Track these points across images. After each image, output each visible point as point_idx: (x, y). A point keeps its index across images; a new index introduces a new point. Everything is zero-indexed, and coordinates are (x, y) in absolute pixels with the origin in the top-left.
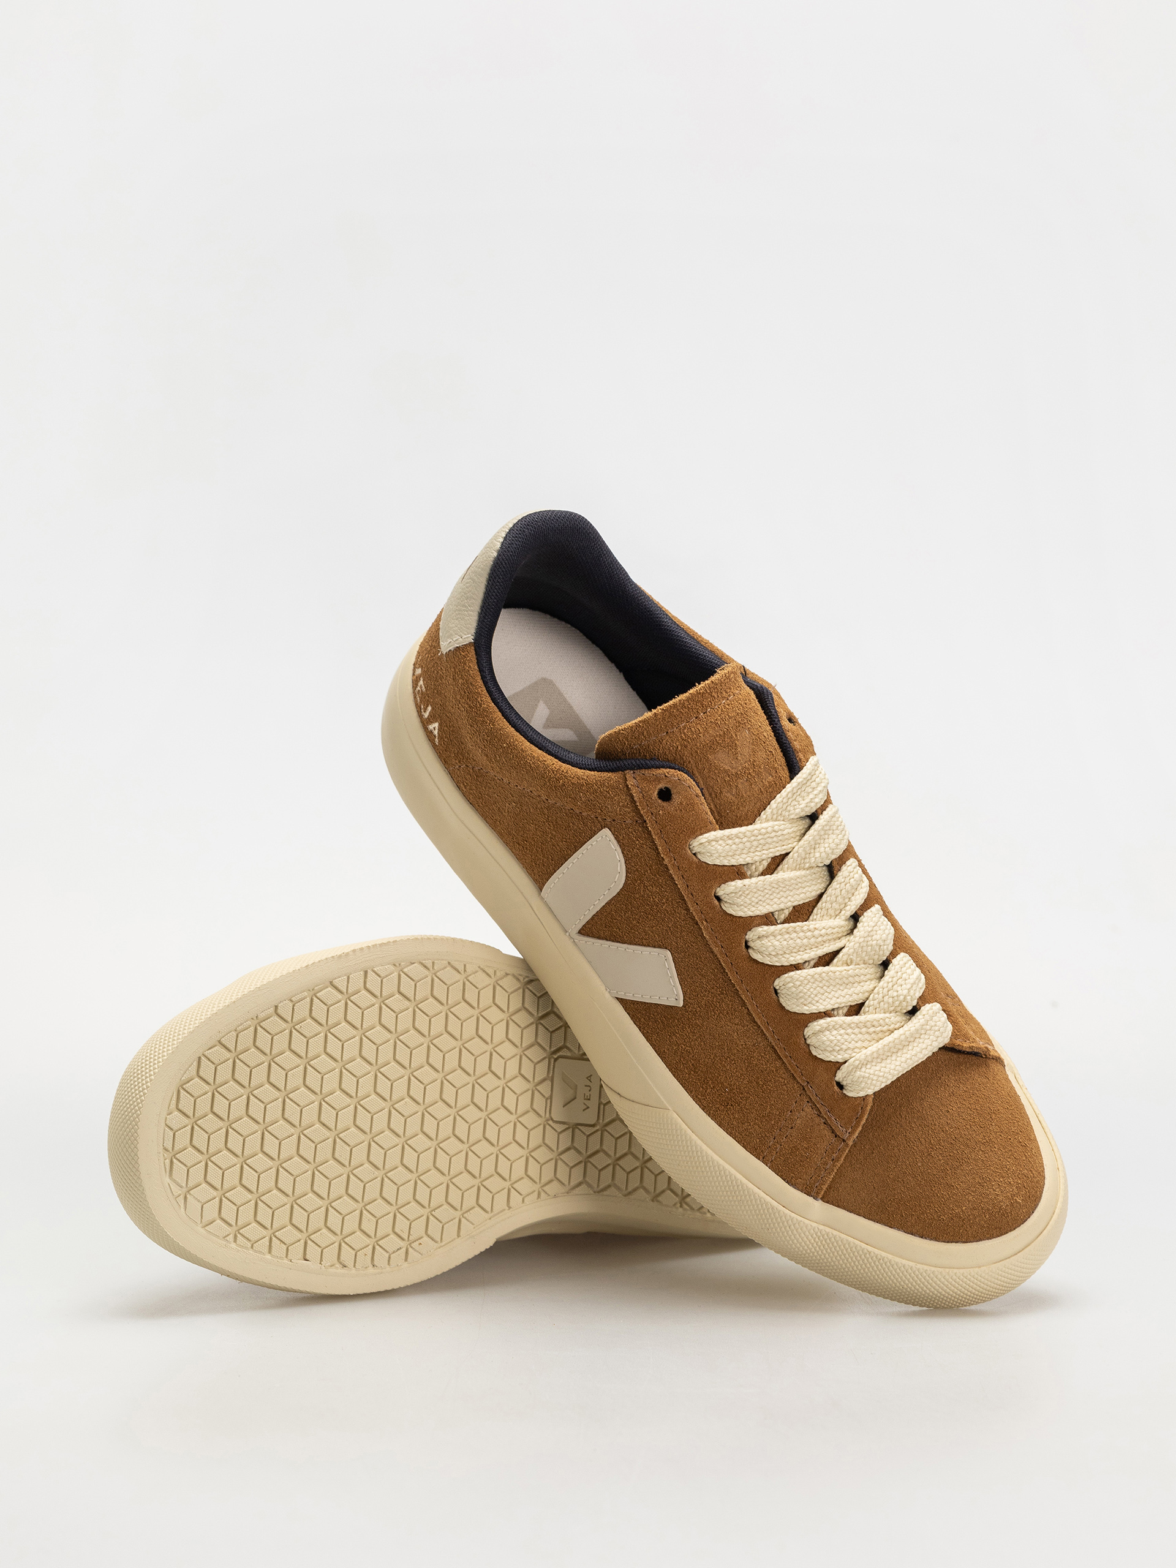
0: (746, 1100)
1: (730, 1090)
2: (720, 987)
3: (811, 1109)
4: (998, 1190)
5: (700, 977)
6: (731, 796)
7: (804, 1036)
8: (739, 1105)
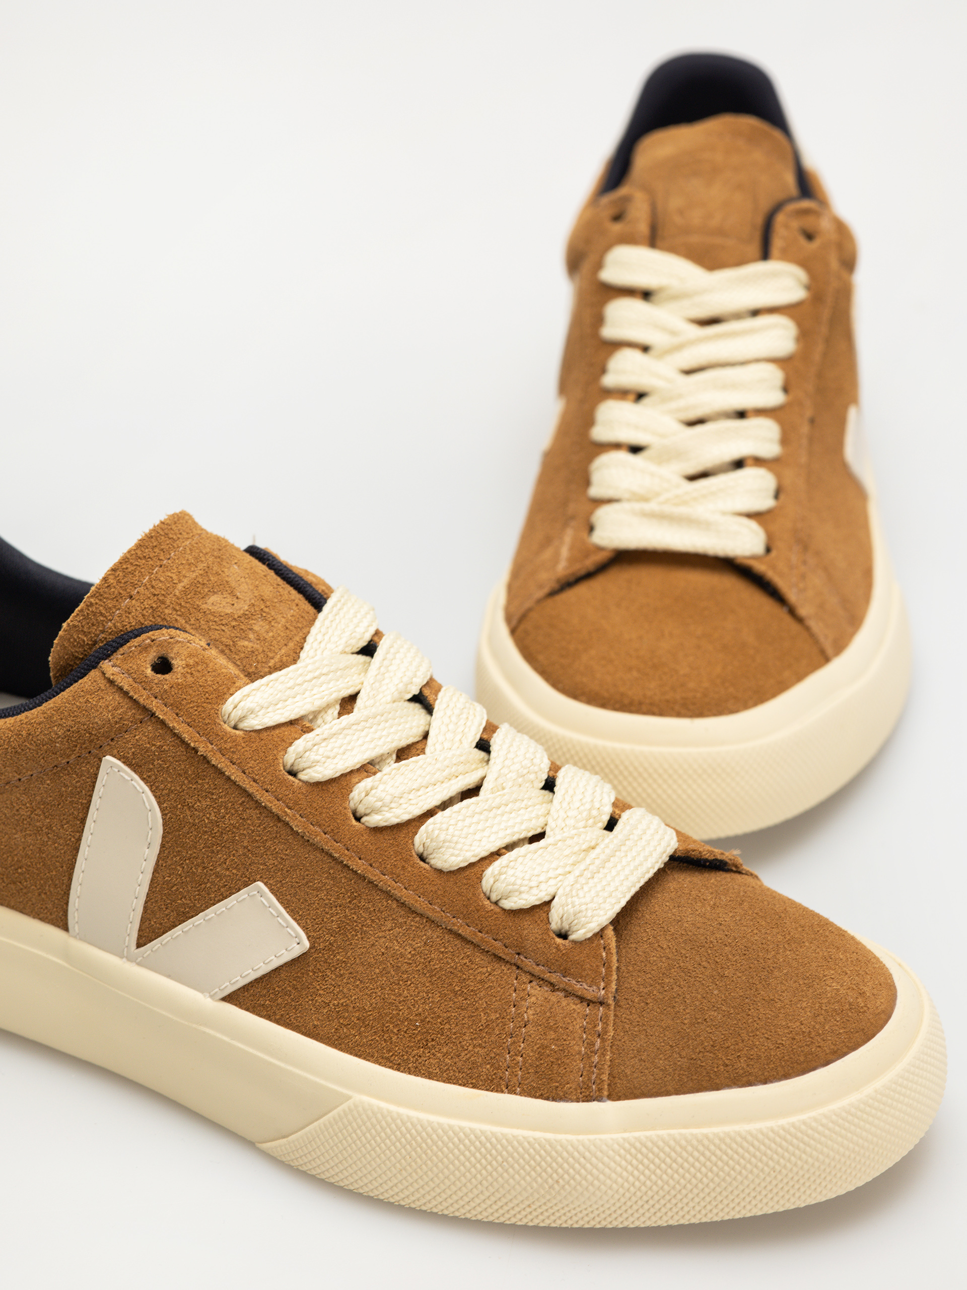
0: (449, 1022)
1: (422, 1021)
2: (347, 891)
3: (539, 989)
4: (834, 984)
5: (315, 893)
6: (251, 644)
7: (485, 894)
8: (442, 1035)
